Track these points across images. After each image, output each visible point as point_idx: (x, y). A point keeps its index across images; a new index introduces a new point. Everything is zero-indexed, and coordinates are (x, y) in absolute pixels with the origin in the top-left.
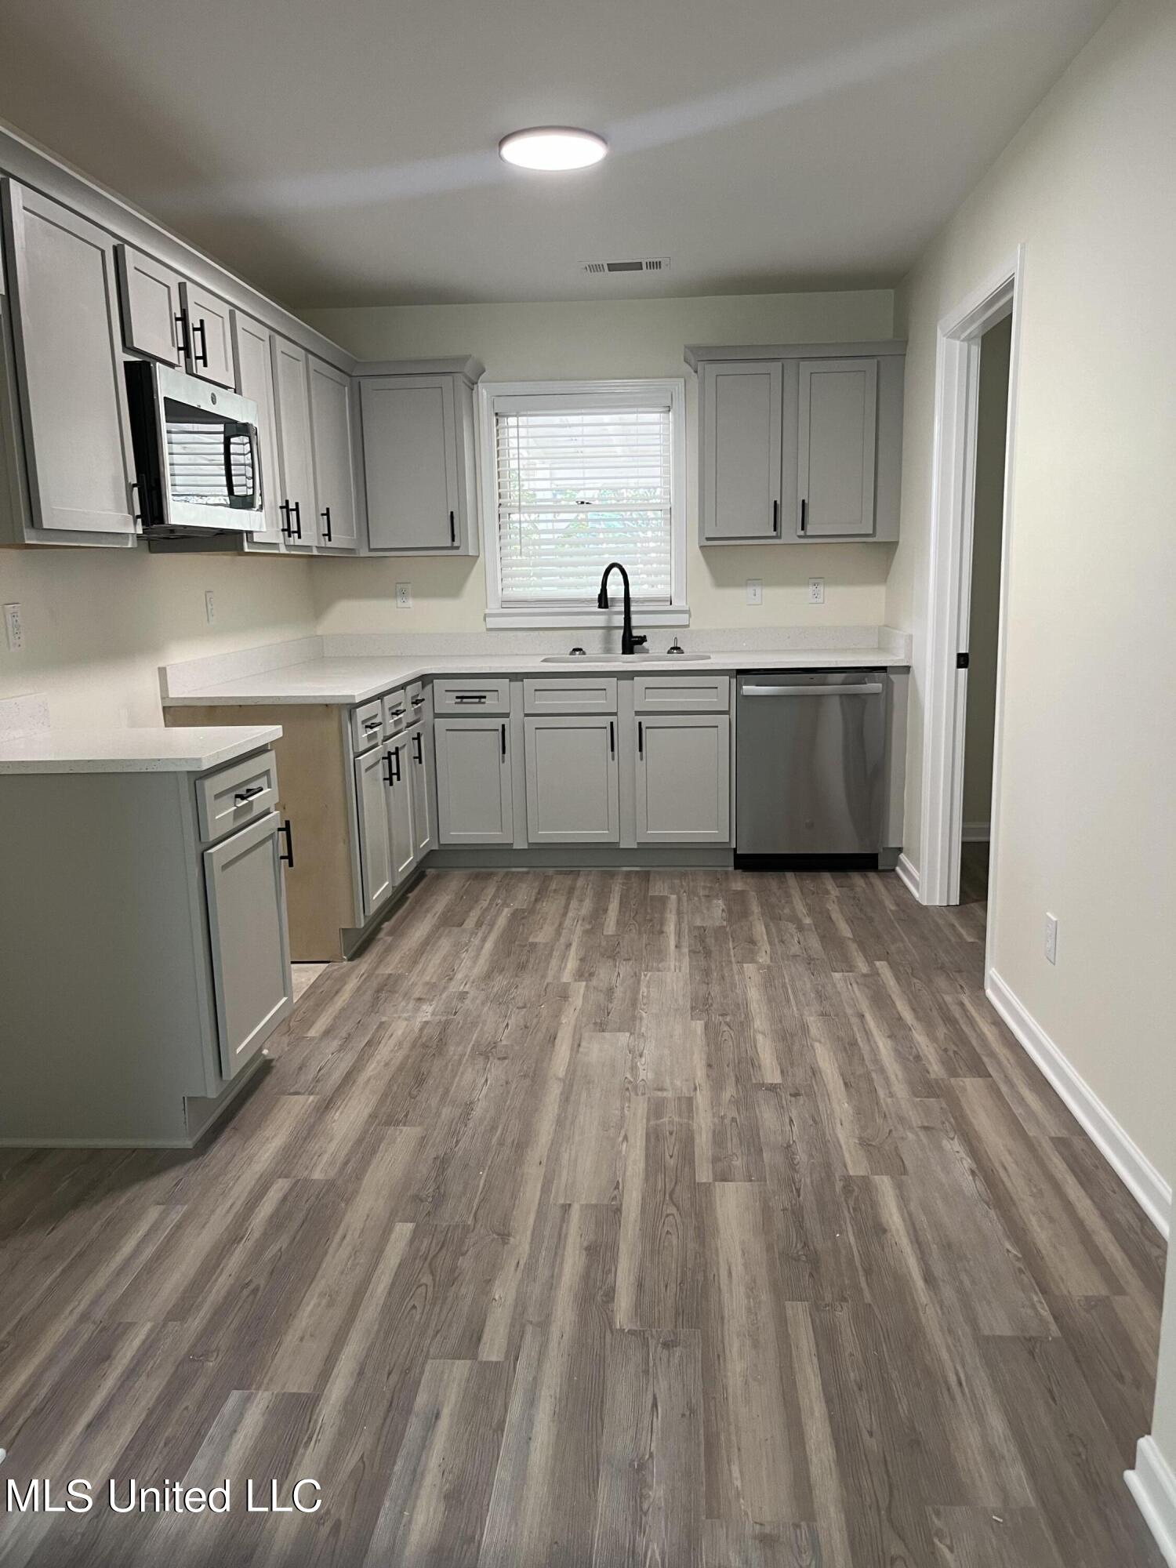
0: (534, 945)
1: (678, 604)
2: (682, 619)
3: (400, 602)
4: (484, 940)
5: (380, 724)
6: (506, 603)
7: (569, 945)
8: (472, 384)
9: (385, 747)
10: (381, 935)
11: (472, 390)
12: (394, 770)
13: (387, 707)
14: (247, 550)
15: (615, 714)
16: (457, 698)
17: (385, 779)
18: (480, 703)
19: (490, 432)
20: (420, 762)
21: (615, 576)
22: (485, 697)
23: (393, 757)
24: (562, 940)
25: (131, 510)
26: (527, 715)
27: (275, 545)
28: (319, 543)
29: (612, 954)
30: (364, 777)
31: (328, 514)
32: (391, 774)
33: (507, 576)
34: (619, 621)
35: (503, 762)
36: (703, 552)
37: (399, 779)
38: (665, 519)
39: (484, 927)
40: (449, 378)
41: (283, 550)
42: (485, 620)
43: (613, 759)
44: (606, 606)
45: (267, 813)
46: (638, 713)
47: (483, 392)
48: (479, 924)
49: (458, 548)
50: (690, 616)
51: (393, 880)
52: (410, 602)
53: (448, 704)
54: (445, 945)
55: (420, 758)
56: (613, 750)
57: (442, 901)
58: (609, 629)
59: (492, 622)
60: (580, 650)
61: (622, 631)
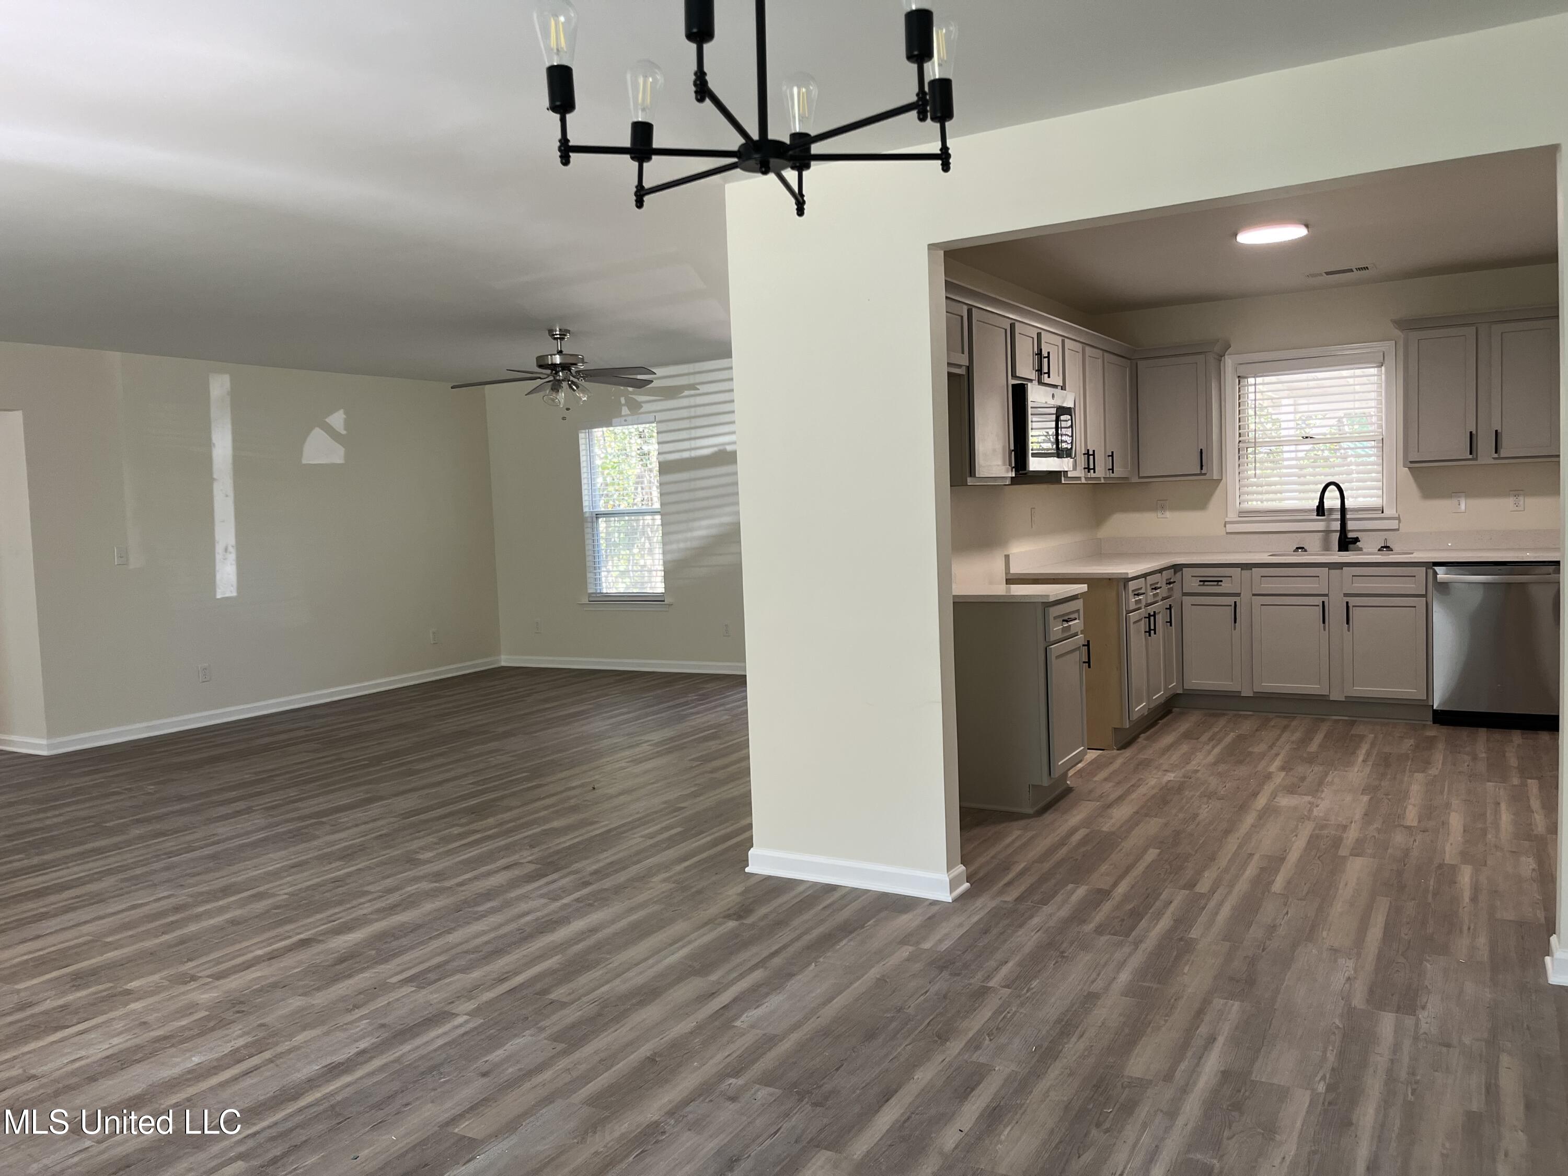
0: (1251, 753)
1: (1389, 512)
2: (1393, 524)
3: (1160, 515)
4: (1213, 747)
5: (1144, 594)
6: (1243, 513)
7: (1277, 755)
8: (1220, 357)
9: (1146, 610)
10: (1139, 740)
11: (1221, 361)
12: (1152, 627)
13: (1149, 583)
14: (1063, 482)
15: (1327, 595)
16: (1200, 581)
17: (1145, 632)
18: (1217, 585)
19: (1233, 389)
20: (1171, 625)
21: (1332, 493)
22: (1221, 581)
23: (1152, 618)
24: (1273, 752)
25: (1010, 465)
26: (1254, 595)
27: (1079, 478)
28: (1106, 474)
29: (1311, 760)
30: (1132, 627)
31: (1112, 456)
32: (1150, 630)
33: (1244, 493)
34: (1337, 526)
35: (1235, 629)
36: (1411, 472)
37: (1155, 633)
38: (1377, 447)
39: (1214, 741)
40: (1203, 356)
41: (1083, 481)
42: (1225, 526)
43: (1324, 630)
44: (1323, 515)
45: (1076, 634)
46: (1346, 595)
47: (1229, 362)
48: (1211, 739)
49: (1205, 474)
50: (1400, 522)
51: (1148, 704)
52: (1168, 514)
53: (1192, 585)
54: (1185, 748)
55: (1170, 622)
56: (1324, 622)
57: (1184, 726)
58: (1327, 532)
59: (1230, 528)
60: (1302, 548)
61: (1338, 534)
